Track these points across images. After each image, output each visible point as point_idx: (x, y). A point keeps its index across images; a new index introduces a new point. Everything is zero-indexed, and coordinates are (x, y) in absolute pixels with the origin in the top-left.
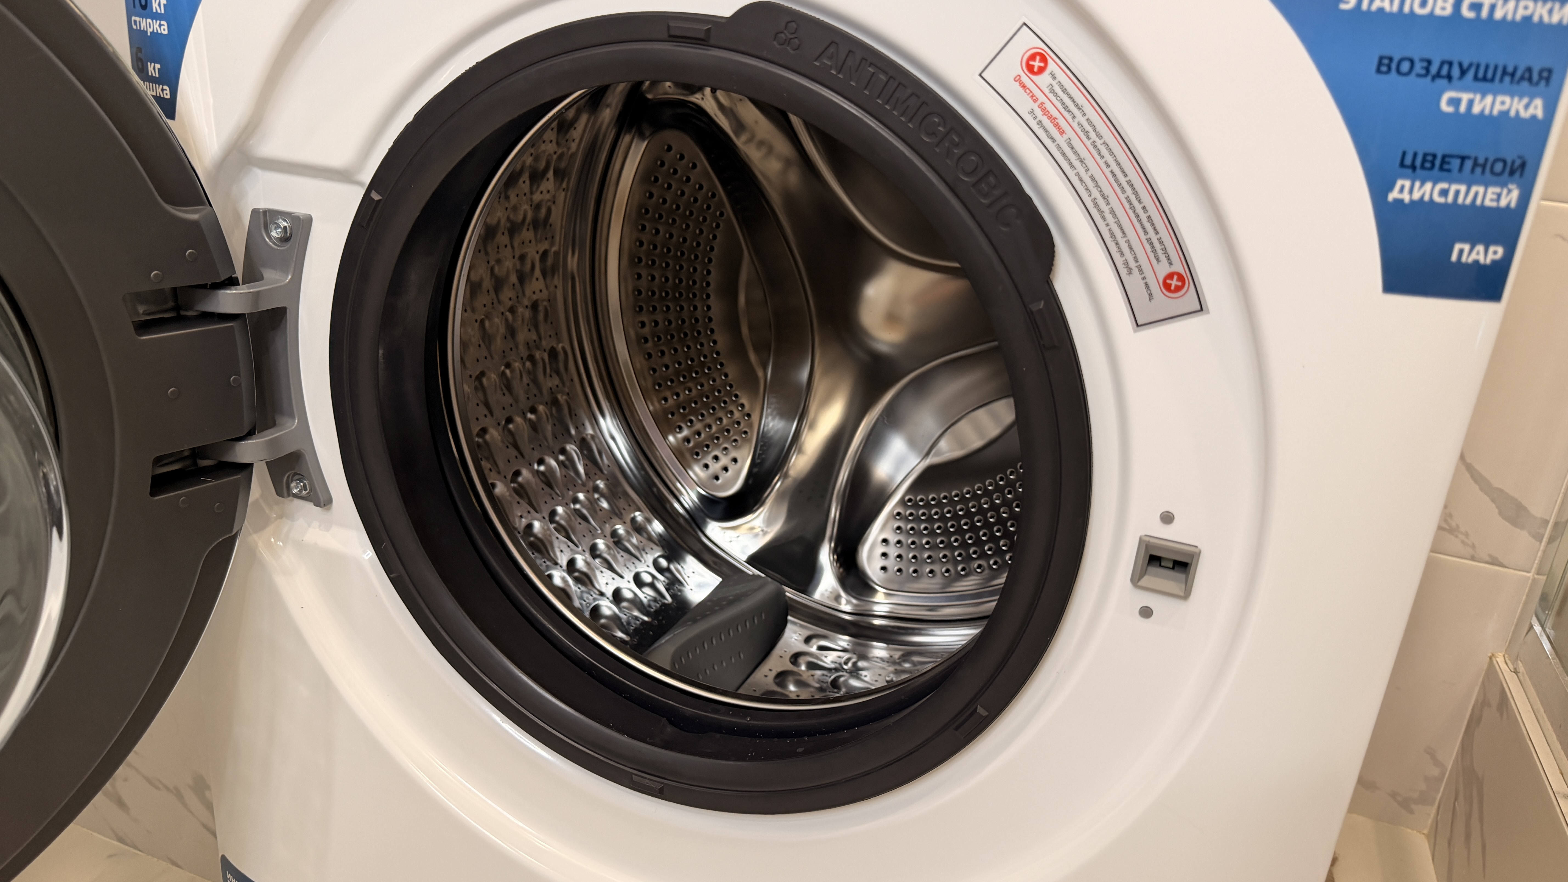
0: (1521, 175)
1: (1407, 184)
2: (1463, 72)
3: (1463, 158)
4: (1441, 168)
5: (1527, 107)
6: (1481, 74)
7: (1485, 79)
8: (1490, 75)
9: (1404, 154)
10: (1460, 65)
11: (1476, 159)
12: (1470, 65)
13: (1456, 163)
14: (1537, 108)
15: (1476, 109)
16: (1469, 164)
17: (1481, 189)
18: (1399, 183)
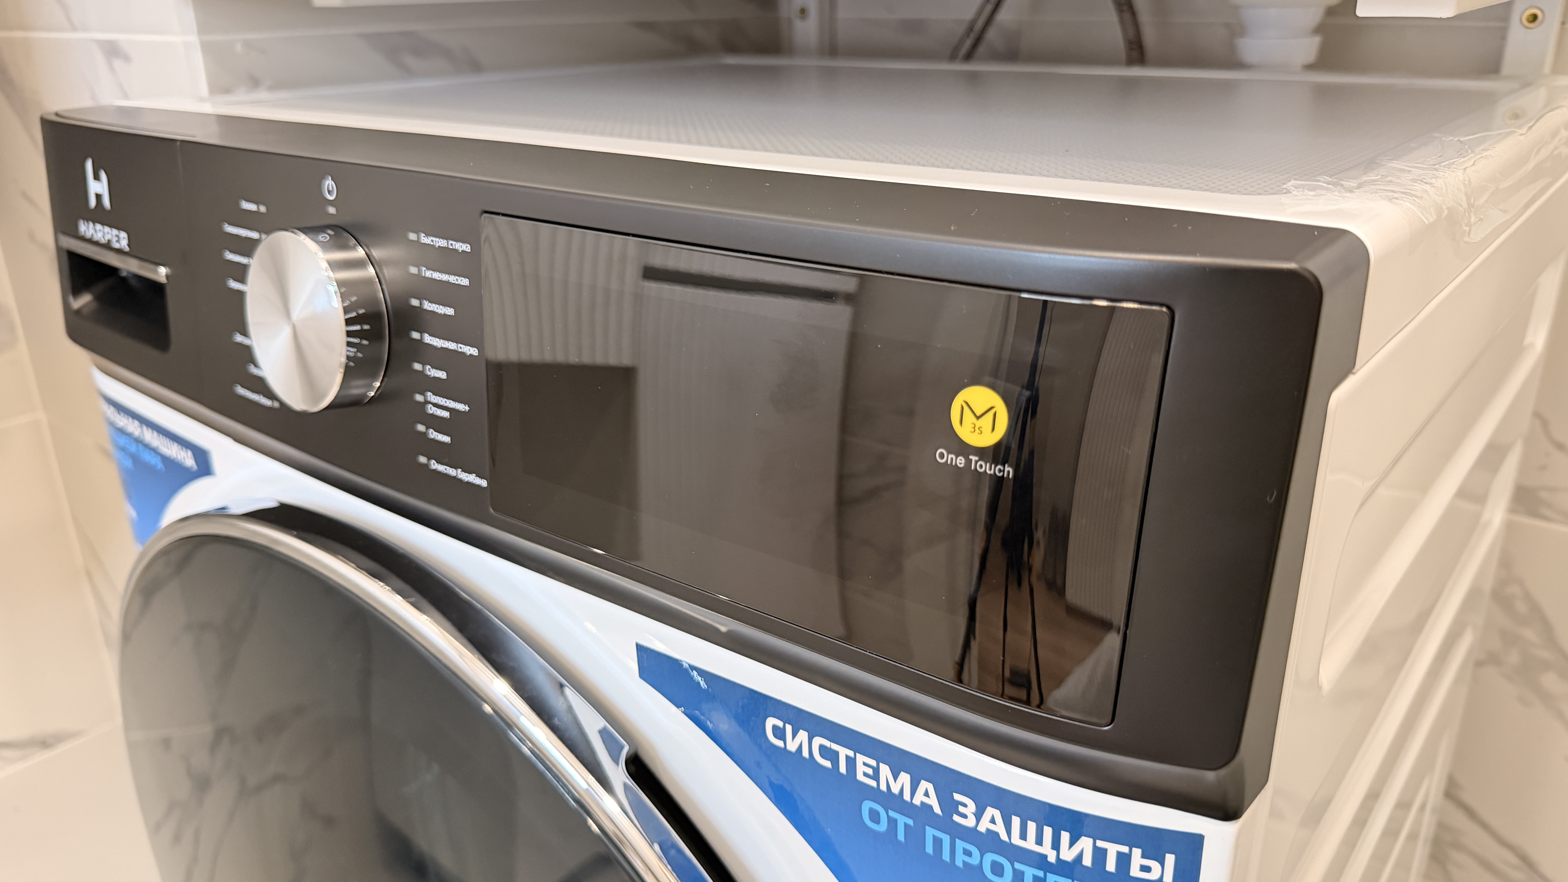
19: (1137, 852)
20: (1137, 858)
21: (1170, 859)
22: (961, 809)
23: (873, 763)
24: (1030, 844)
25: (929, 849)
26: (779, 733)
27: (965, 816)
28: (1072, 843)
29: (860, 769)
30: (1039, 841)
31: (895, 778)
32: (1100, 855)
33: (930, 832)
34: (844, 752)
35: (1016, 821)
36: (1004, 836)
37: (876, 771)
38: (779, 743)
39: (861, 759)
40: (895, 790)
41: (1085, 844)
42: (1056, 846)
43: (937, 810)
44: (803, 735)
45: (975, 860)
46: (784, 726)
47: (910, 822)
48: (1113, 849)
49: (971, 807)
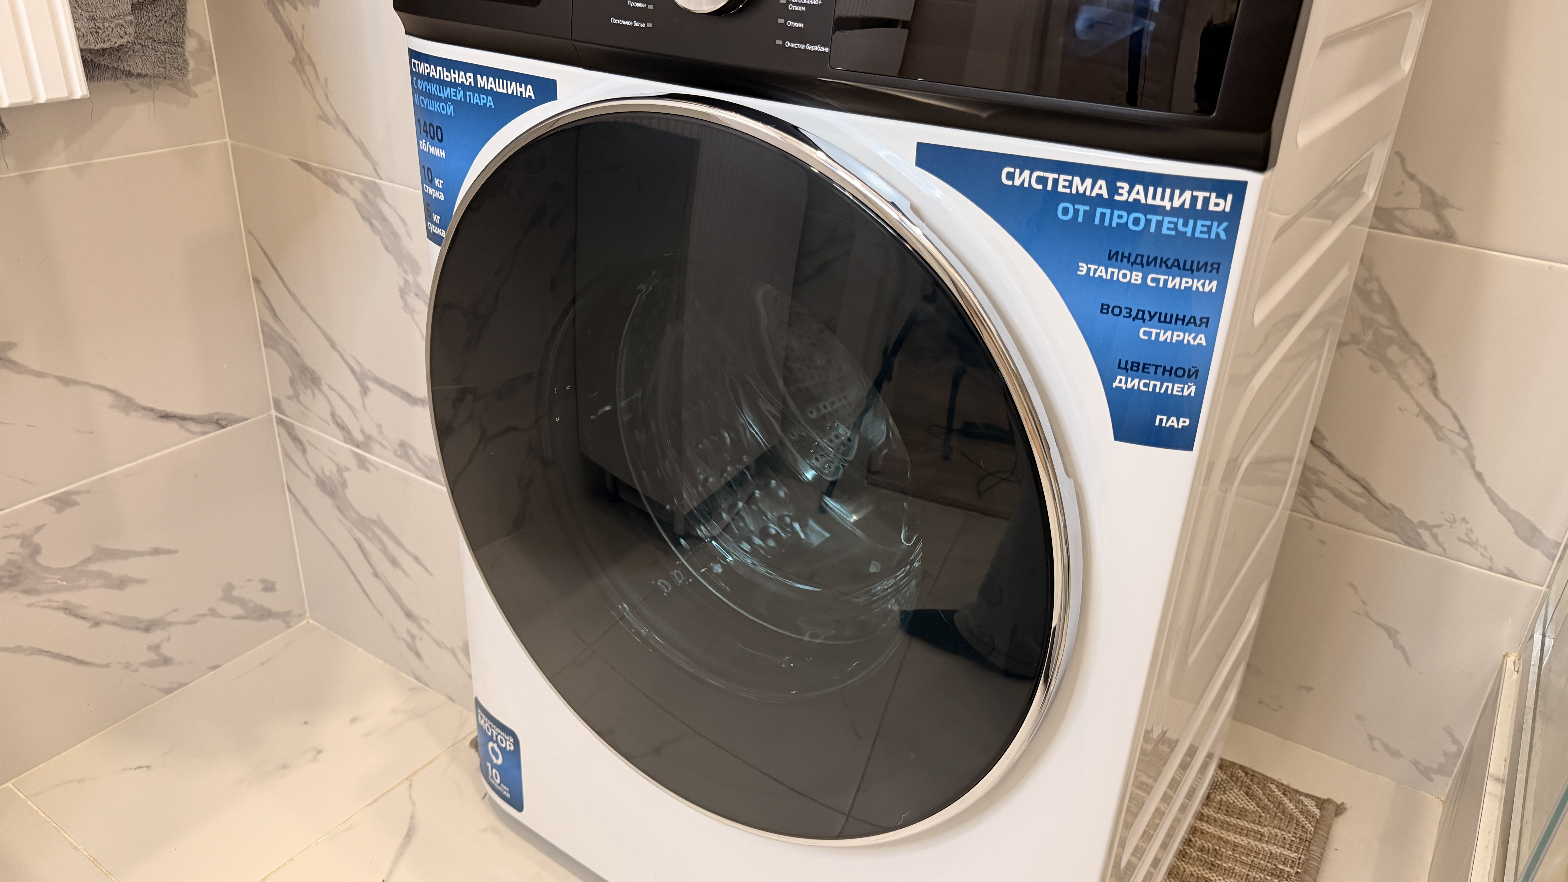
0: (1196, 377)
1: (1124, 378)
2: (1151, 318)
3: (1157, 366)
4: (1143, 371)
5: (1194, 338)
6: (1162, 319)
7: (1165, 321)
8: (1168, 320)
9: (1120, 361)
10: (1149, 312)
11: (1165, 367)
12: (1156, 313)
13: (1152, 369)
14: (1202, 339)
15: (1162, 339)
16: (1160, 370)
17: (1170, 385)
18: (1119, 377)
19: (1214, 195)
20: (1213, 199)
21: (1230, 197)
22: (1120, 191)
23: (1070, 178)
24: (1158, 202)
25: (1097, 222)
26: (1010, 176)
27: (1121, 195)
28: (1181, 195)
29: (1061, 183)
30: (1162, 199)
31: (1082, 183)
32: (1194, 199)
33: (1099, 210)
34: (1051, 176)
35: (1151, 189)
36: (1143, 201)
37: (1071, 182)
38: (1010, 183)
39: (1062, 177)
40: (1081, 191)
41: (1188, 194)
42: (1171, 199)
43: (1106, 196)
44: (1027, 173)
45: (1123, 221)
46: (1015, 171)
47: (1087, 208)
48: (1201, 195)
49: (1126, 186)
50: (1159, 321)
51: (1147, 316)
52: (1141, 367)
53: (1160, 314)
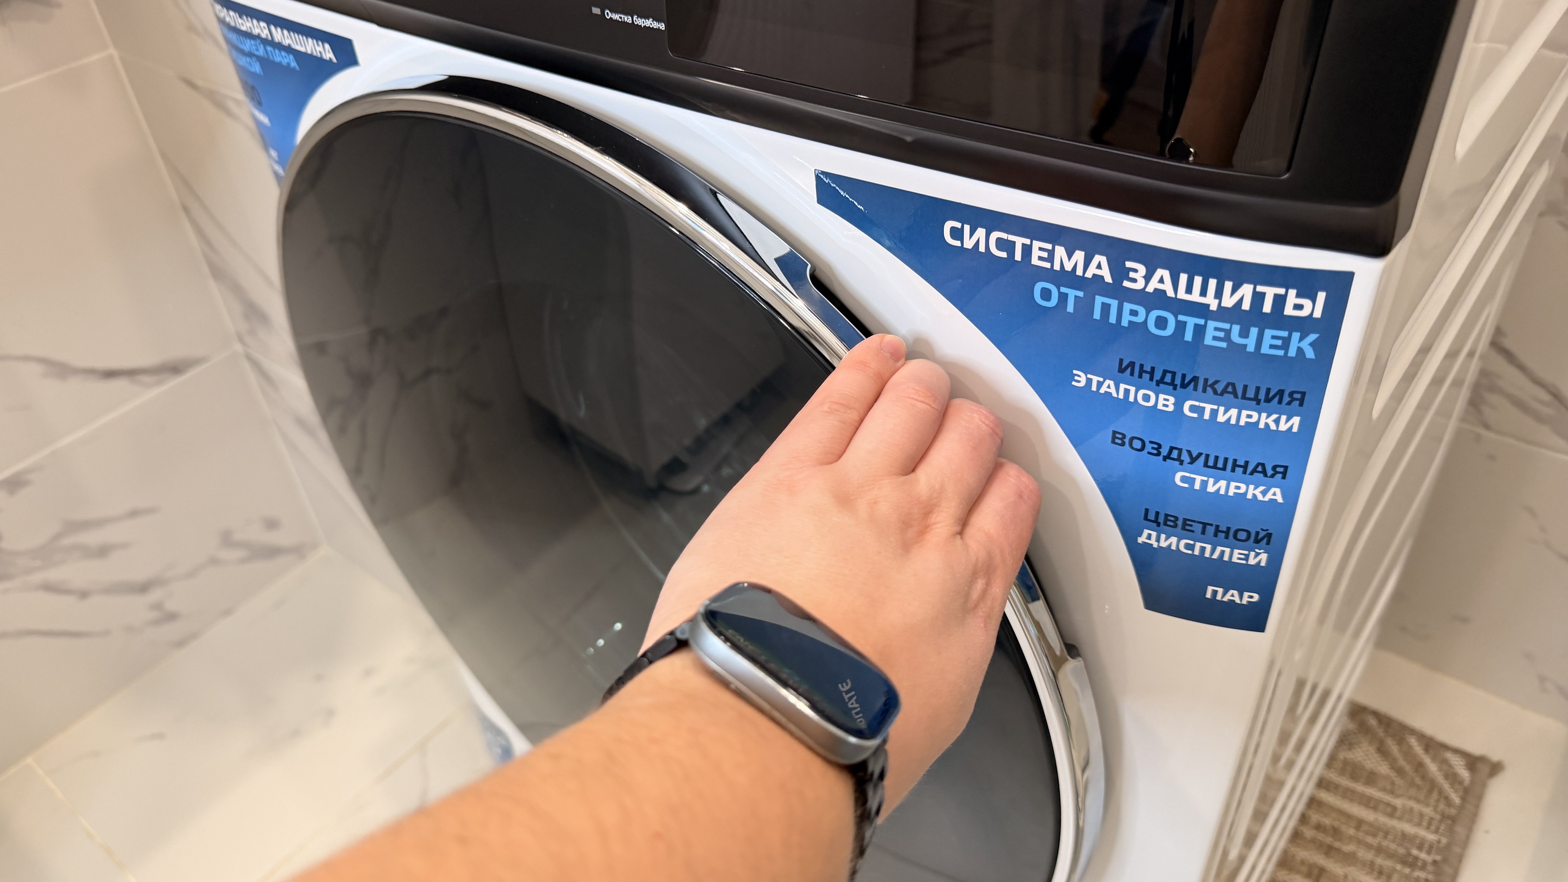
0: (1268, 543)
1: (1154, 534)
2: (1193, 460)
3: (1205, 525)
4: (1183, 528)
5: (1264, 493)
6: (1211, 463)
7: (1215, 467)
8: (1220, 465)
9: (1147, 510)
10: (1189, 452)
11: (1217, 526)
12: (1200, 454)
13: (1198, 528)
14: (1276, 494)
15: (1211, 489)
16: (1210, 530)
17: (1227, 550)
18: (1146, 532)
19: (1292, 293)
20: (1292, 297)
21: (1321, 296)
22: (1132, 275)
23: (1049, 246)
24: (1195, 297)
25: (1097, 315)
26: (957, 234)
27: (1134, 281)
28: (1234, 290)
29: (1036, 253)
30: (1203, 293)
31: (1070, 257)
32: (1258, 298)
33: (1099, 300)
34: (1020, 241)
35: (1183, 278)
36: (1170, 293)
37: (1051, 253)
38: (957, 243)
39: (1037, 244)
40: (1068, 267)
41: (1247, 290)
42: (1219, 294)
43: (1108, 279)
44: (981, 232)
45: (1140, 319)
46: (963, 226)
47: (1081, 294)
48: (1270, 292)
49: (1141, 271)
50: (1206, 465)
51: (1185, 457)
52: (1180, 523)
53: (1207, 456)
